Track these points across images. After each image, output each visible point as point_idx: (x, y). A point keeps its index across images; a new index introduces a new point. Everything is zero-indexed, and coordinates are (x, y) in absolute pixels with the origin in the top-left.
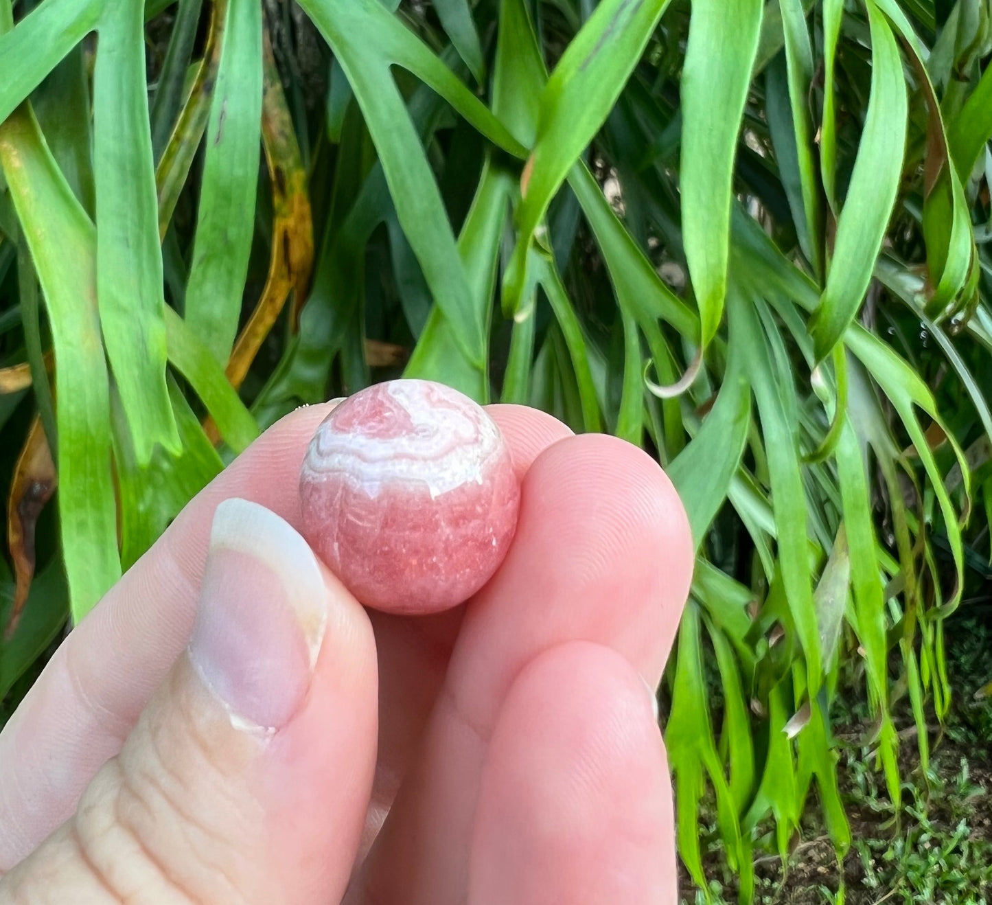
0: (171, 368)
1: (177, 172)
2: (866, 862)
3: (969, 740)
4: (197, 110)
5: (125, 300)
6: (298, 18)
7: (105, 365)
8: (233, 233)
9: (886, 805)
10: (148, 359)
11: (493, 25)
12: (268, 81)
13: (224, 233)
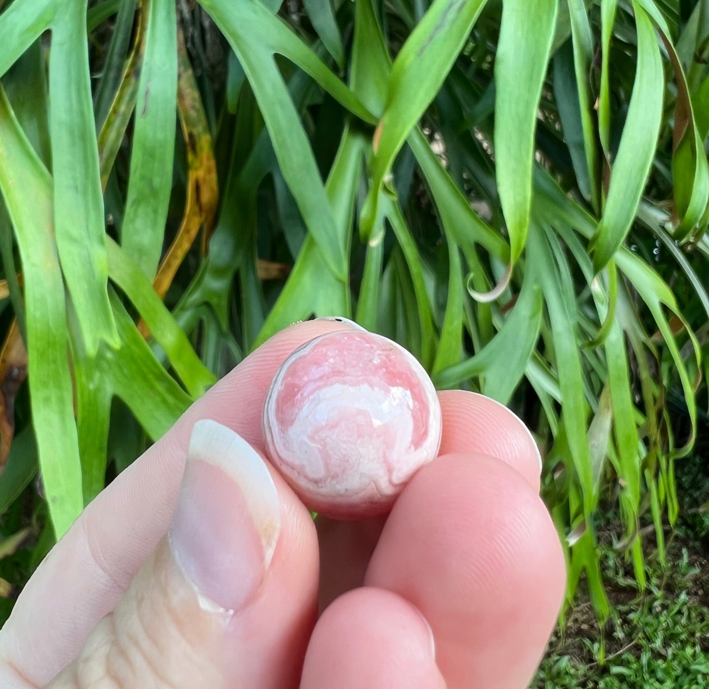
0: (111, 282)
1: (115, 137)
2: (616, 621)
3: (687, 536)
4: (129, 90)
5: (76, 232)
6: (206, 24)
7: (61, 280)
8: (157, 181)
9: (630, 581)
10: (94, 277)
11: (350, 25)
12: (182, 68)
13: (150, 182)
